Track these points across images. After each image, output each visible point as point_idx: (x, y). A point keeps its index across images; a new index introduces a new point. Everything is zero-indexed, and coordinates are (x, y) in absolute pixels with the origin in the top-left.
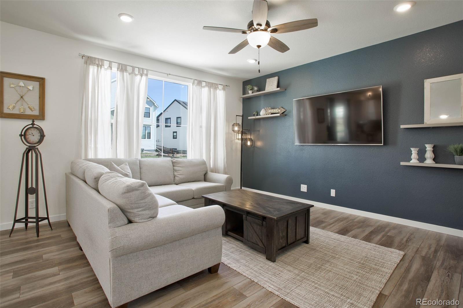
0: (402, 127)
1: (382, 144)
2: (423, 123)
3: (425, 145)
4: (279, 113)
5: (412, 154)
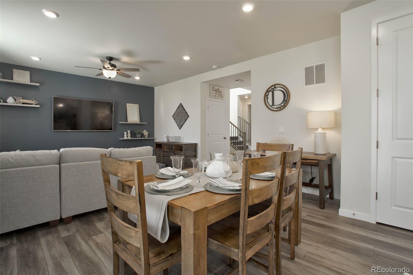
0: (120, 123)
1: (112, 130)
2: (127, 122)
3: (128, 131)
4: (32, 104)
5: (124, 135)
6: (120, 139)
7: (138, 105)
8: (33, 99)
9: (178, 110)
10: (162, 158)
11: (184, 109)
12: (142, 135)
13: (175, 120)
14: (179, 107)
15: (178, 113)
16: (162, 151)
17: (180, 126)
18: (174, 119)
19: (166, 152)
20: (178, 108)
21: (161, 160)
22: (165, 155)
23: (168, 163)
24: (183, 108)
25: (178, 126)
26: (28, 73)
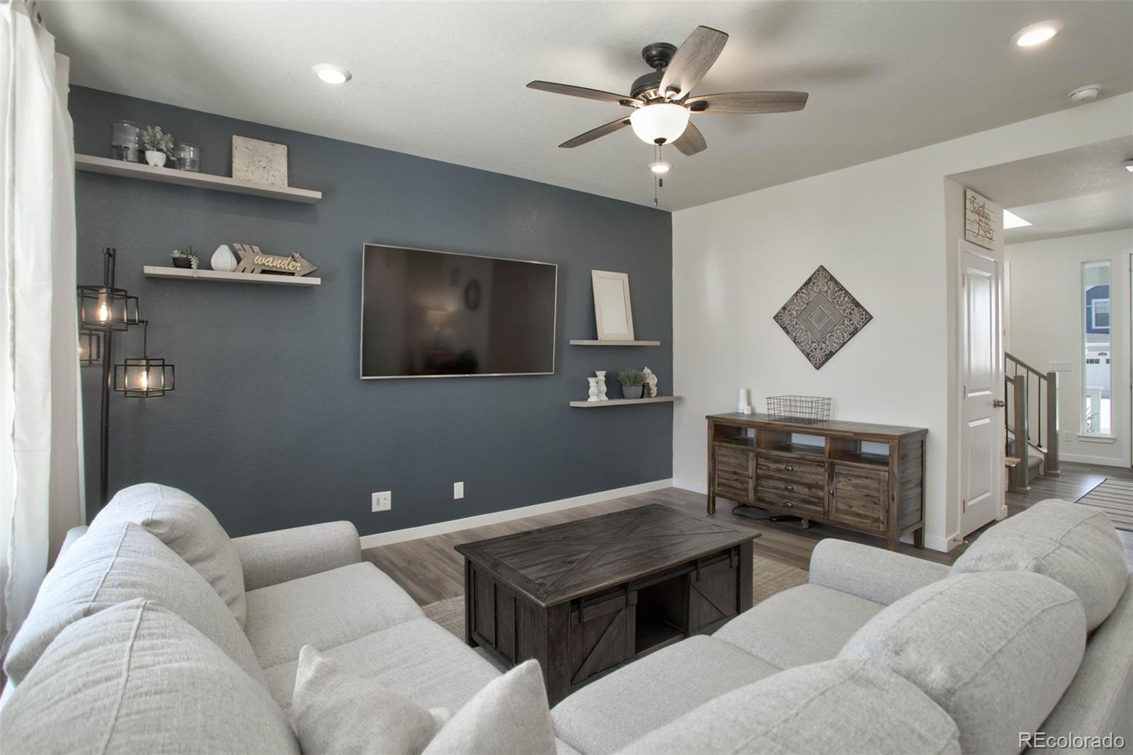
0: (573, 342)
1: (551, 371)
2: (596, 339)
3: (598, 373)
4: (293, 274)
5: (589, 388)
6: (573, 404)
7: (625, 277)
8: (297, 255)
9: (808, 295)
10: (751, 484)
11: (842, 288)
12: (643, 386)
13: (788, 333)
14: (810, 280)
15: (807, 304)
16: (751, 455)
17: (819, 355)
18: (784, 328)
19: (776, 462)
20: (807, 284)
21: (746, 490)
22: (772, 473)
23: (792, 506)
24: (837, 283)
25: (807, 355)
26: (281, 151)
